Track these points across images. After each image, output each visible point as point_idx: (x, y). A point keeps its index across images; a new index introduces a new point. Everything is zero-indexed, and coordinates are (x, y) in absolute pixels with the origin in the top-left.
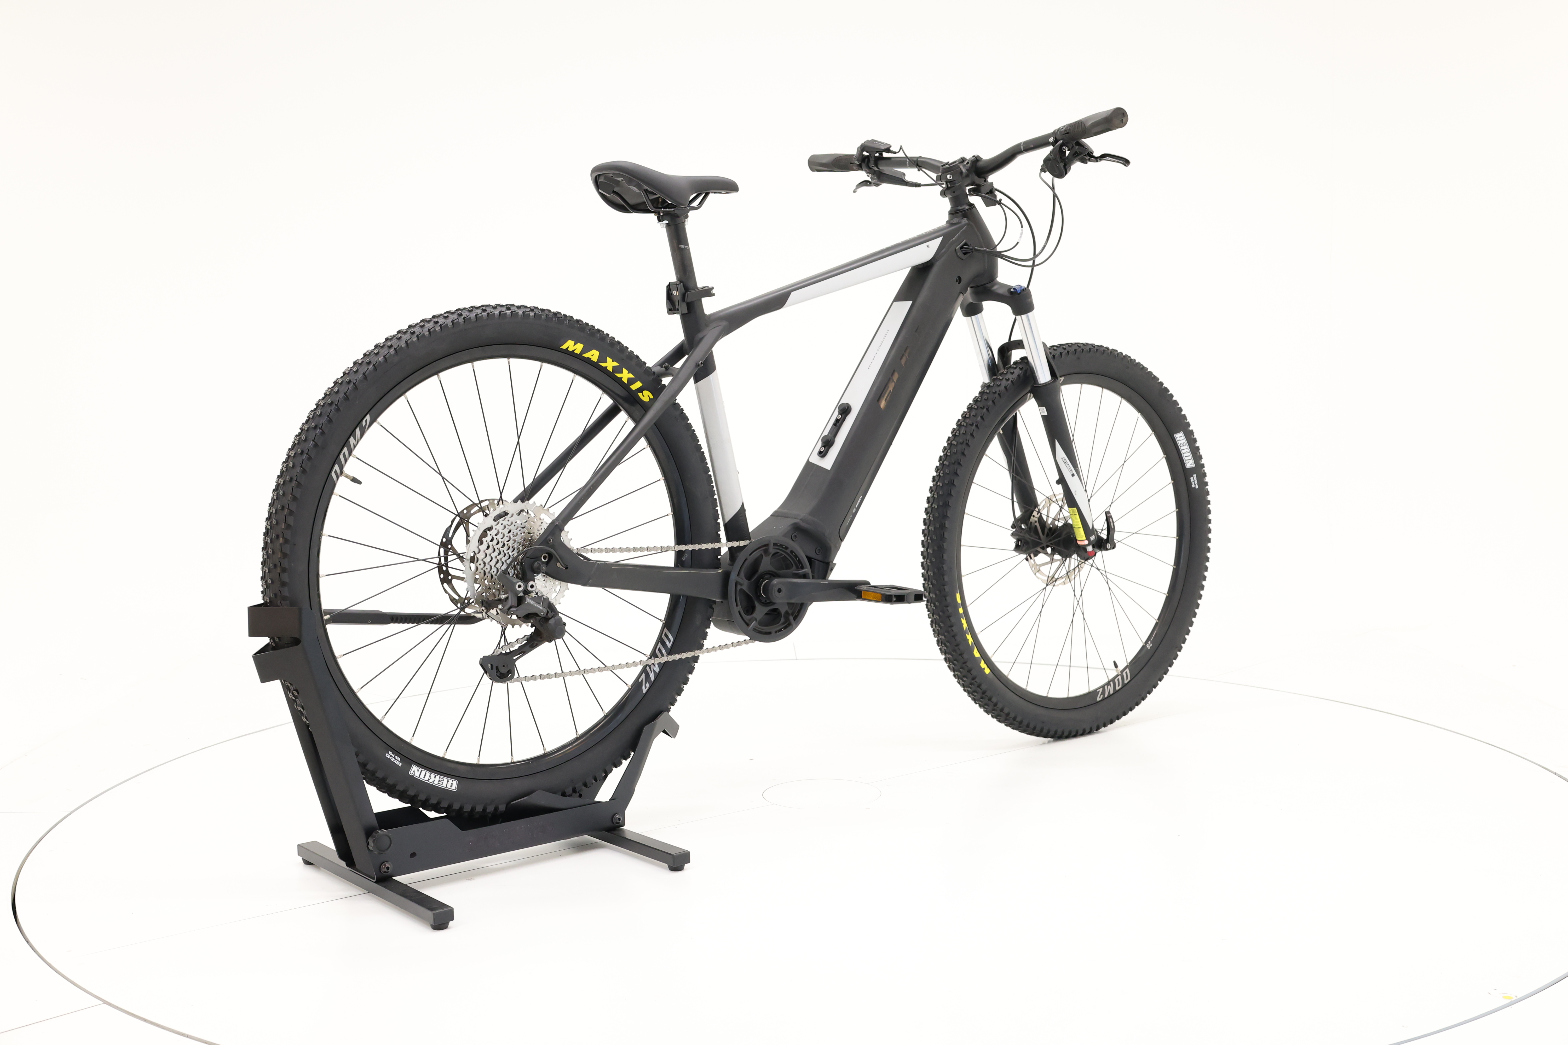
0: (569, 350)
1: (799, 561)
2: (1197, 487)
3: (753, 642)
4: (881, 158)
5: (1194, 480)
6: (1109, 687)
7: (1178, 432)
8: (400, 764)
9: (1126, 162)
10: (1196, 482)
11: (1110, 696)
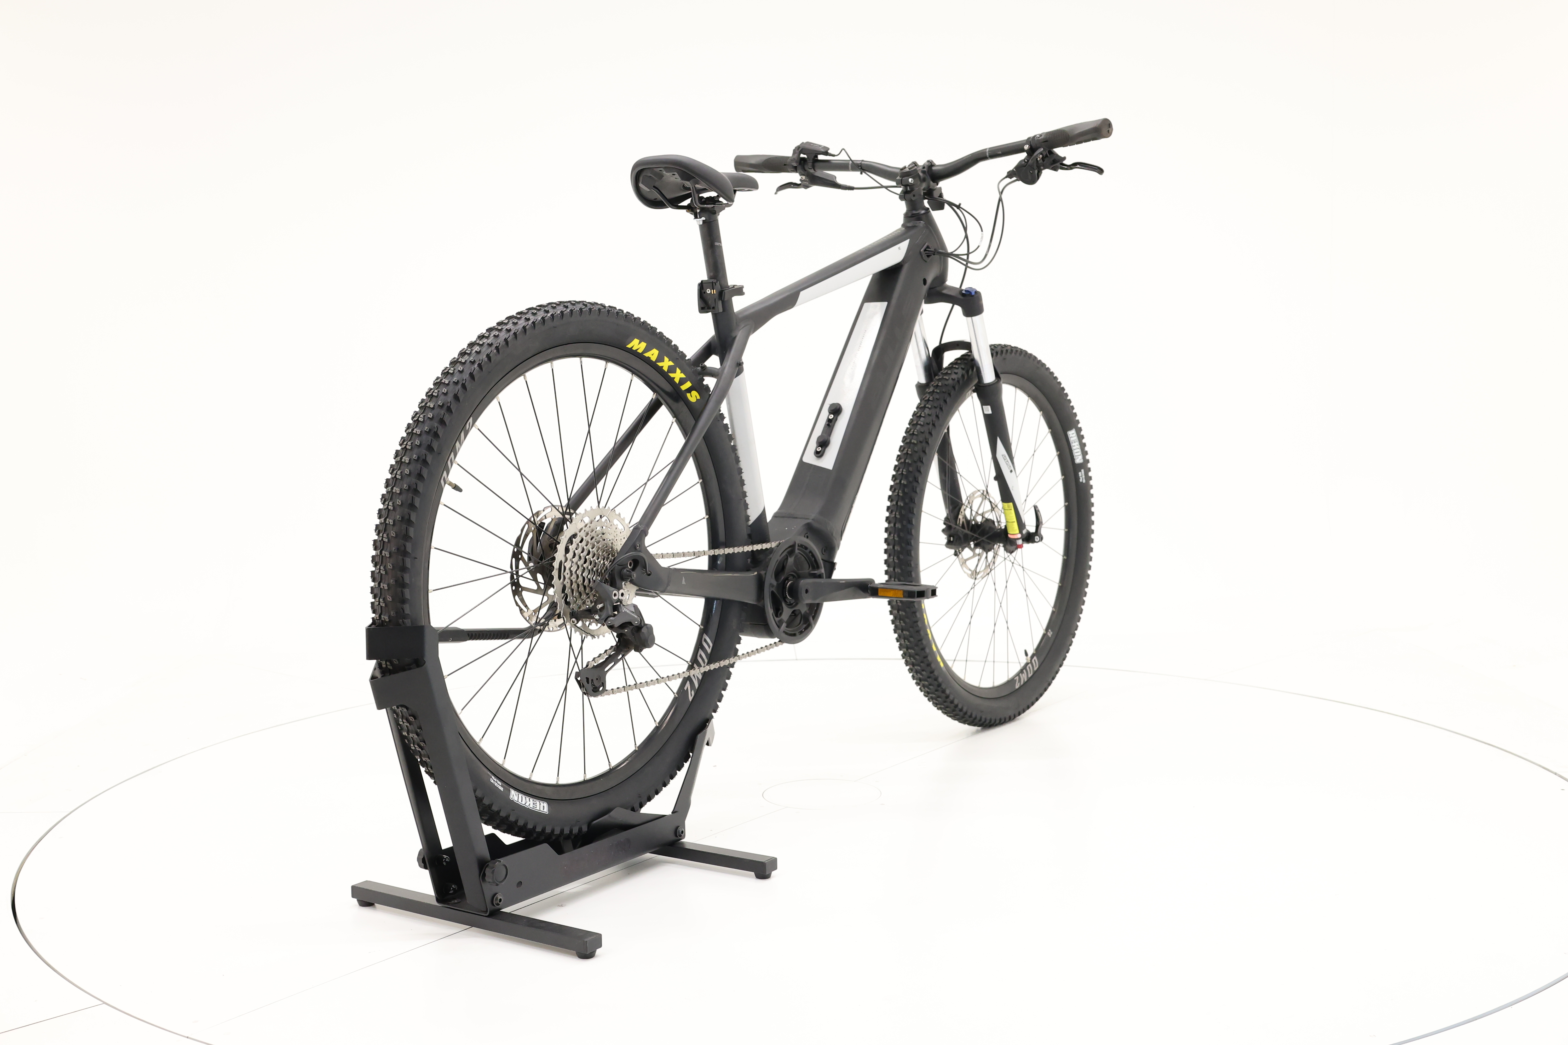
0: (633, 349)
1: (816, 561)
2: (1084, 481)
3: (782, 644)
4: (816, 160)
5: (1082, 474)
6: (1023, 674)
7: (1071, 429)
8: (502, 789)
9: (1100, 171)
10: (1084, 477)
11: (1025, 683)
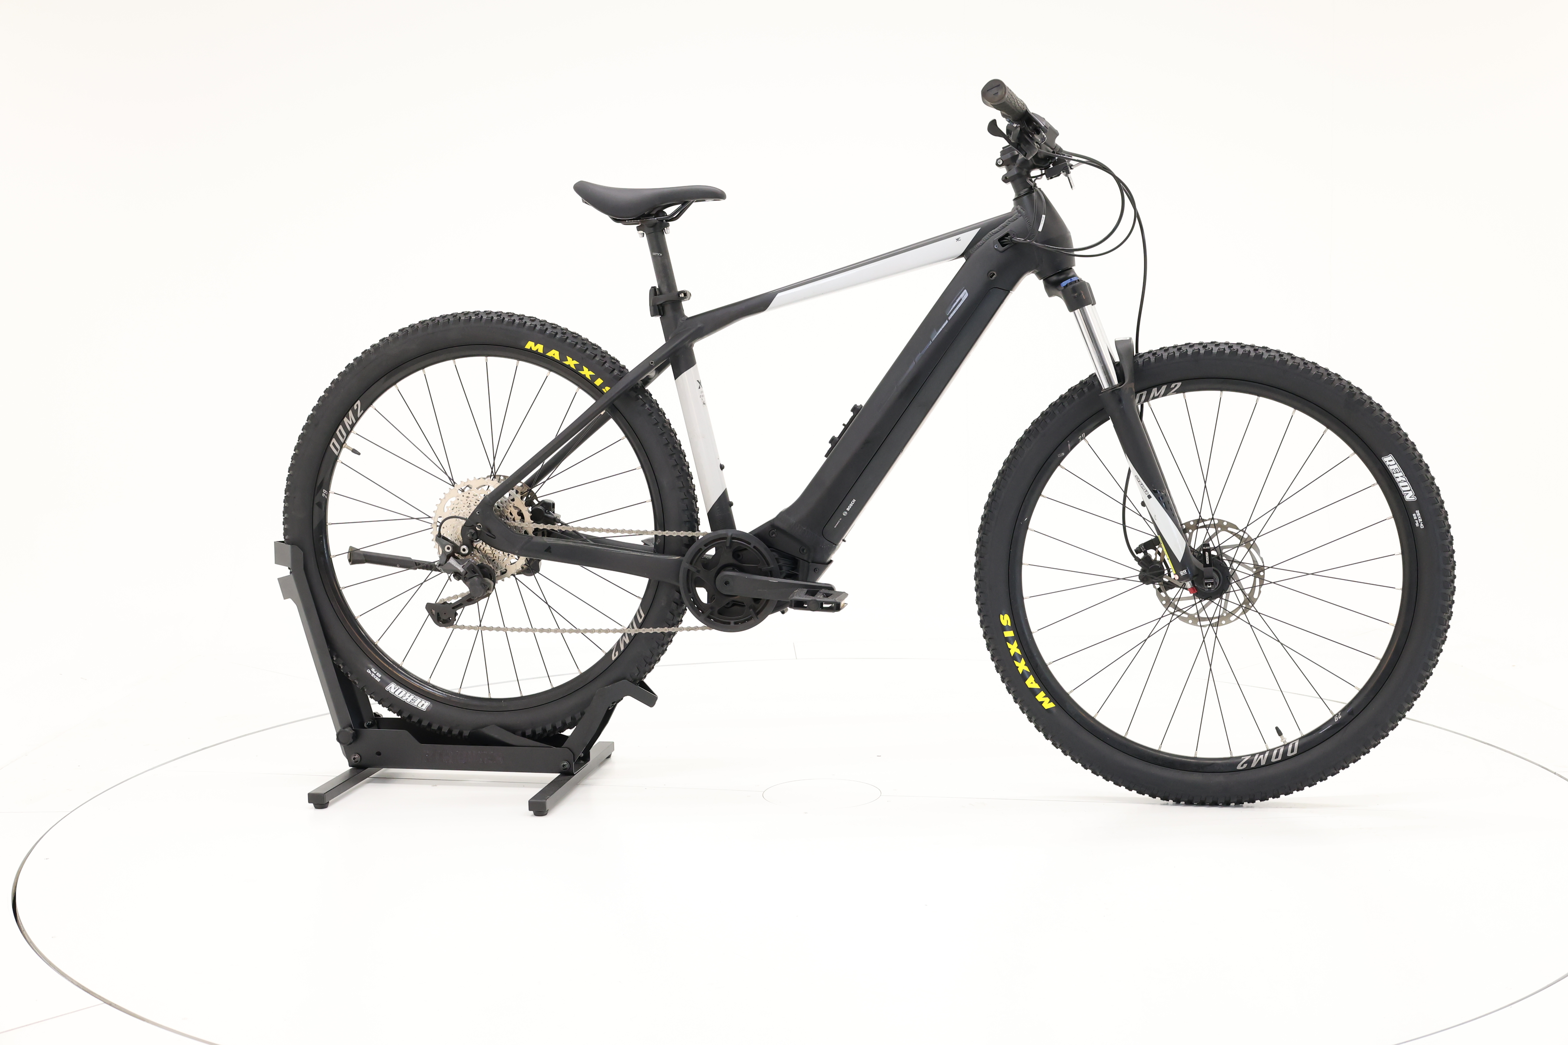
0: (533, 350)
1: (765, 557)
2: (1422, 526)
5: (1417, 517)
6: (1262, 757)
7: (1387, 455)
8: (378, 680)
10: (1420, 520)
11: (1260, 767)
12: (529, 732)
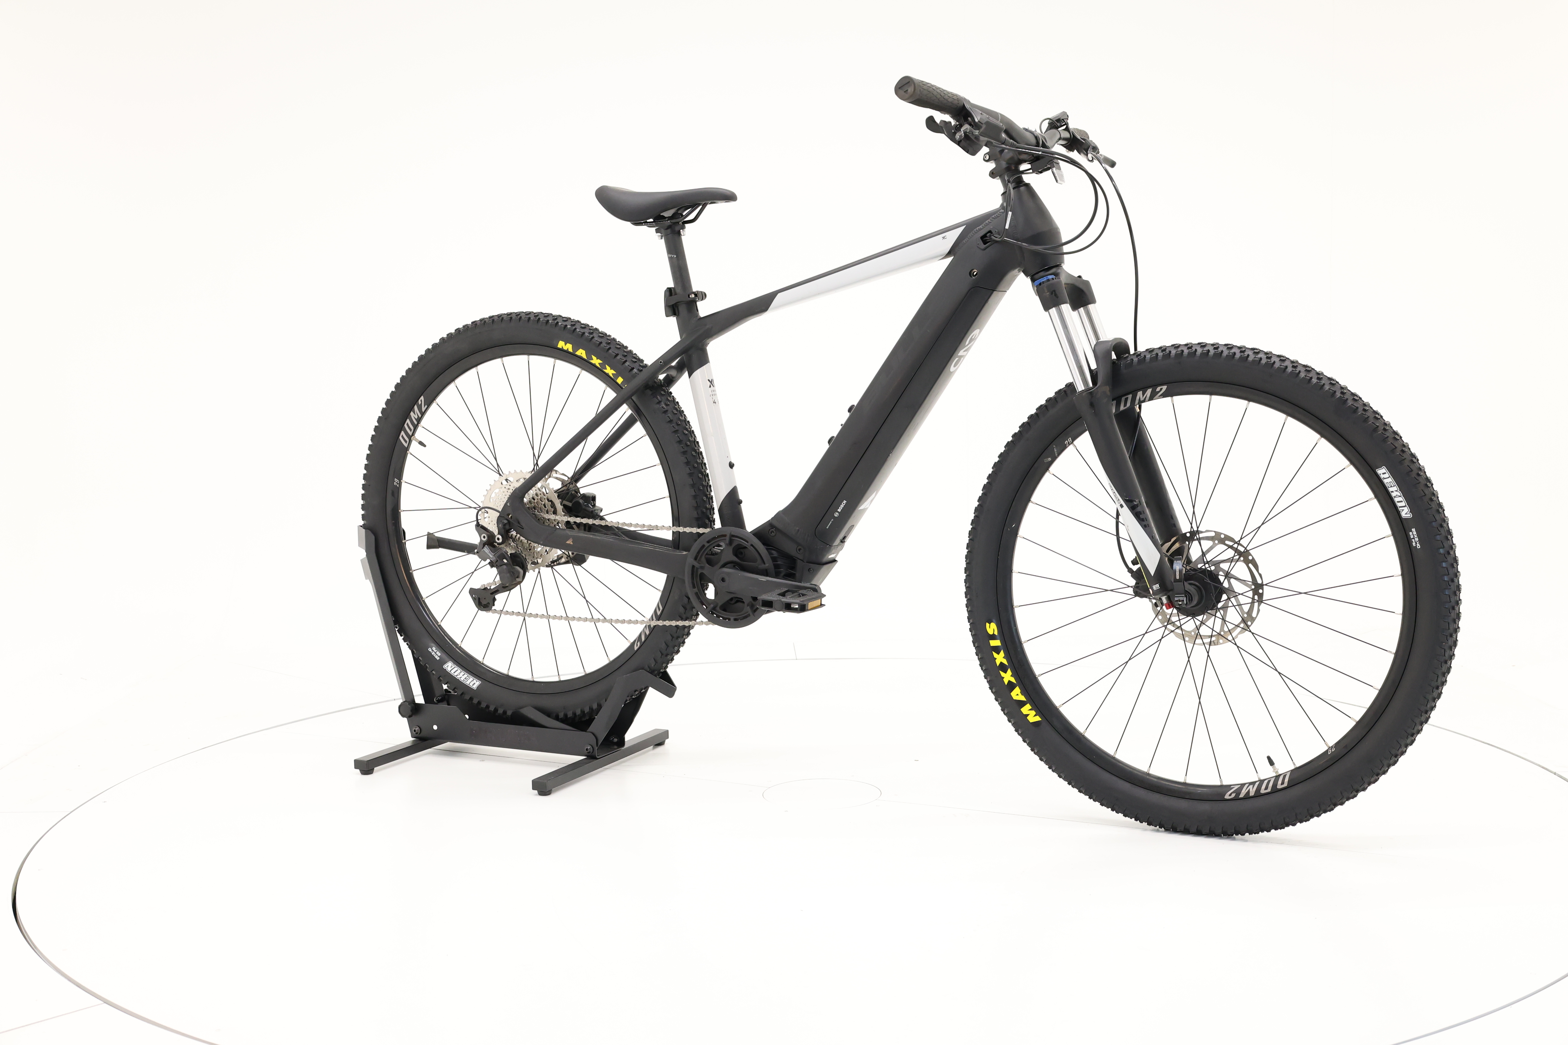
0: (564, 349)
1: (761, 556)
2: (1419, 546)
5: (1413, 535)
6: (1251, 786)
7: (1381, 466)
8: (438, 658)
10: (1417, 539)
11: (1248, 797)
12: (561, 715)
